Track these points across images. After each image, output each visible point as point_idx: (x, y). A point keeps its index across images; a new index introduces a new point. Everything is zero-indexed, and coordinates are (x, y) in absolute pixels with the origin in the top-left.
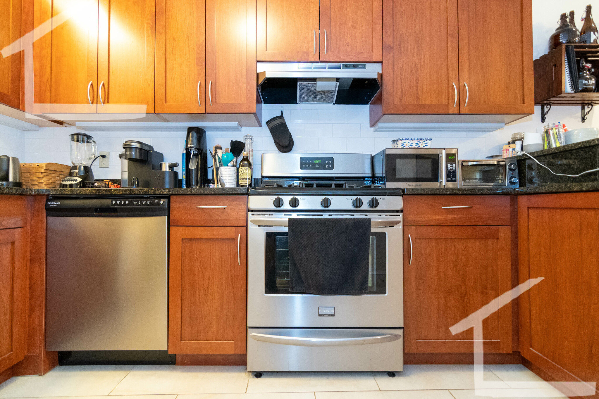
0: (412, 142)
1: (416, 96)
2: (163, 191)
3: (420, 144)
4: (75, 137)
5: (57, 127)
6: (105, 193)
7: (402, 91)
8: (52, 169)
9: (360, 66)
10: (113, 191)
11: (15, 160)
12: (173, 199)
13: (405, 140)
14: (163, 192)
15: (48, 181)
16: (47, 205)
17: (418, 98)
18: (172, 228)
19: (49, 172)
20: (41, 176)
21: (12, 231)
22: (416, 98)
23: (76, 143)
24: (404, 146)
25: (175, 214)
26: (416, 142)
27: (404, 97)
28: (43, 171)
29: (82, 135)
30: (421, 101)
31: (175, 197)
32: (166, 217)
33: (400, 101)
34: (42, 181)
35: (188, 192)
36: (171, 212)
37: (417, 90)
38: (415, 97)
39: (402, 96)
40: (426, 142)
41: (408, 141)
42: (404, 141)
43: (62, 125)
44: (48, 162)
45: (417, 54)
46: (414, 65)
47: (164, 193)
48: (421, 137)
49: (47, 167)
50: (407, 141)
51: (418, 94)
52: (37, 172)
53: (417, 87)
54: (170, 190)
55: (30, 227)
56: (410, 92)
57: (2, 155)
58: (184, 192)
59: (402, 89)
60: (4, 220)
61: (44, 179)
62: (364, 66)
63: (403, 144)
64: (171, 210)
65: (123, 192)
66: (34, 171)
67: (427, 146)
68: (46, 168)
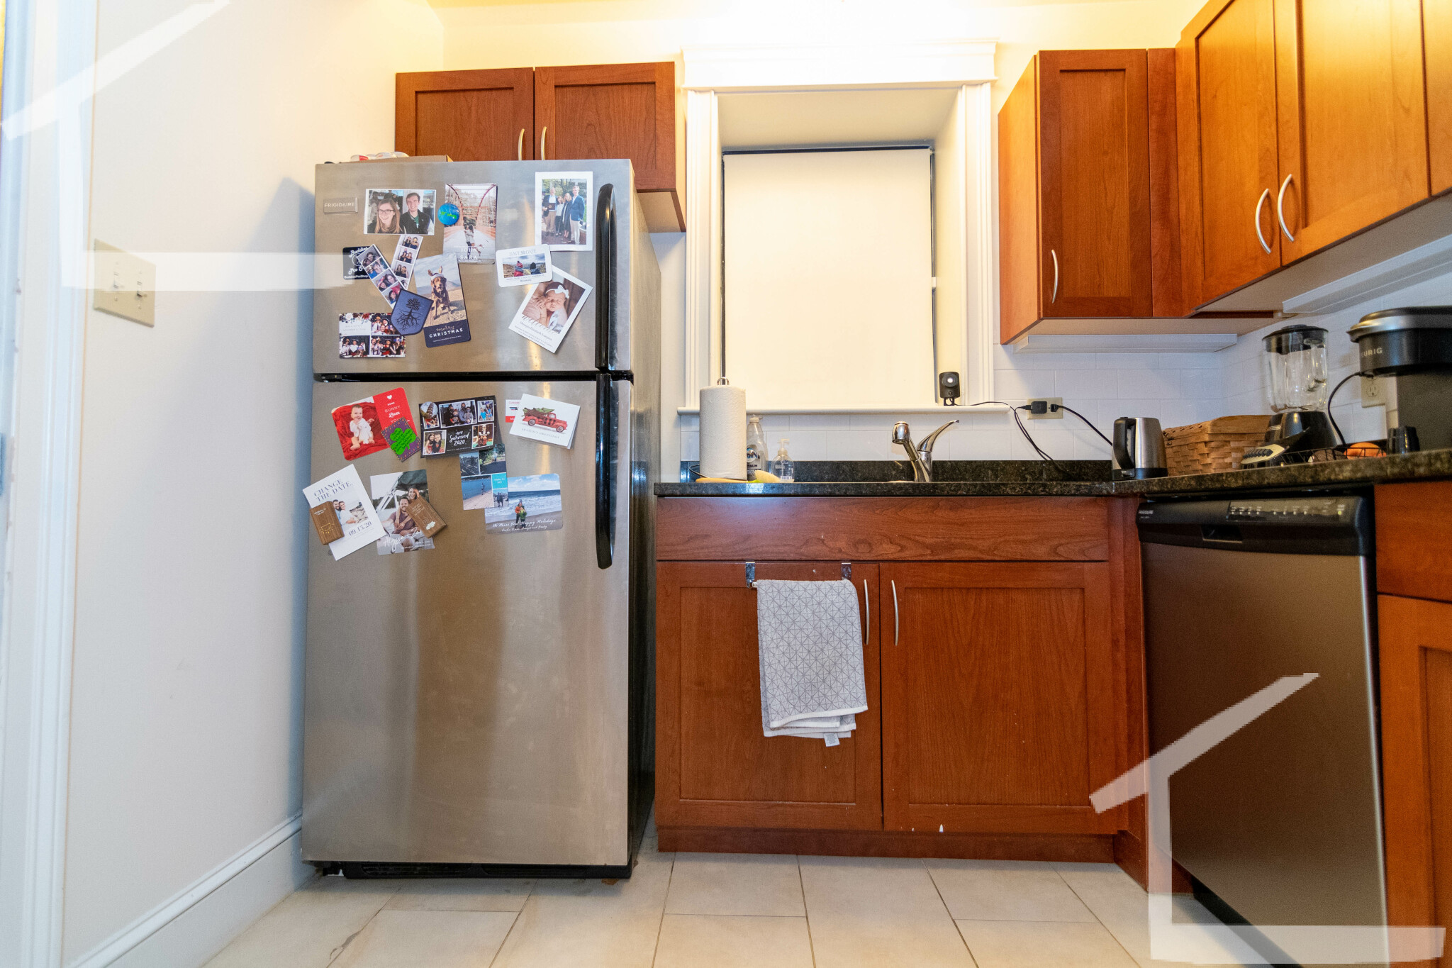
2: (1337, 469)
4: (1274, 341)
5: (1267, 325)
6: (1210, 487)
8: (1230, 431)
10: (1224, 478)
11: (1151, 424)
12: (1385, 498)
14: (1336, 475)
15: (1221, 461)
16: (1138, 516)
18: (1382, 599)
19: (1222, 438)
20: (1205, 450)
21: (1079, 566)
23: (1274, 355)
25: (1394, 553)
28: (1207, 438)
29: (1297, 331)
31: (1390, 488)
32: (1362, 560)
34: (1209, 461)
35: (1416, 470)
36: (1379, 544)
43: (1272, 317)
44: (1219, 417)
47: (1341, 477)
49: (1215, 428)
52: (1197, 443)
54: (1356, 466)
55: (1122, 562)
57: (1119, 418)
58: (1403, 471)
60: (1061, 545)
61: (1213, 455)
64: (1378, 537)
65: (1243, 480)
66: (1193, 440)
68: (1212, 430)
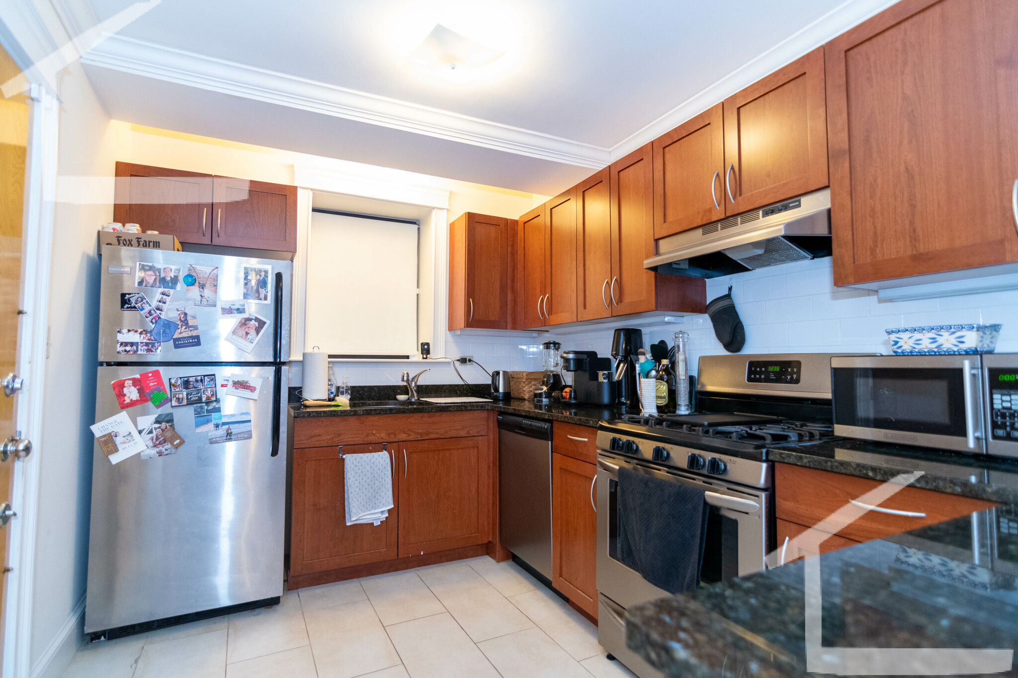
0: (917, 335)
1: (910, 236)
3: (941, 340)
4: (546, 345)
6: (517, 413)
7: (875, 233)
8: (532, 378)
9: (791, 205)
11: (505, 373)
12: (554, 424)
13: (900, 333)
14: (545, 417)
15: (528, 389)
16: (497, 418)
17: (914, 239)
19: (529, 379)
20: (524, 385)
21: (476, 438)
22: (911, 242)
23: (546, 351)
24: (899, 345)
26: (931, 335)
27: (879, 245)
28: (524, 380)
29: (552, 344)
30: (922, 246)
33: (872, 254)
36: (553, 438)
37: (912, 223)
38: (908, 238)
39: (875, 242)
40: (959, 334)
41: (908, 334)
42: (898, 335)
45: (910, 142)
46: (902, 168)
48: (941, 324)
49: (527, 375)
50: (905, 336)
51: (914, 231)
53: (913, 215)
55: (492, 436)
56: (896, 231)
57: (494, 370)
59: (875, 228)
60: (471, 430)
61: (526, 387)
62: (797, 203)
63: (896, 343)
67: (962, 342)
